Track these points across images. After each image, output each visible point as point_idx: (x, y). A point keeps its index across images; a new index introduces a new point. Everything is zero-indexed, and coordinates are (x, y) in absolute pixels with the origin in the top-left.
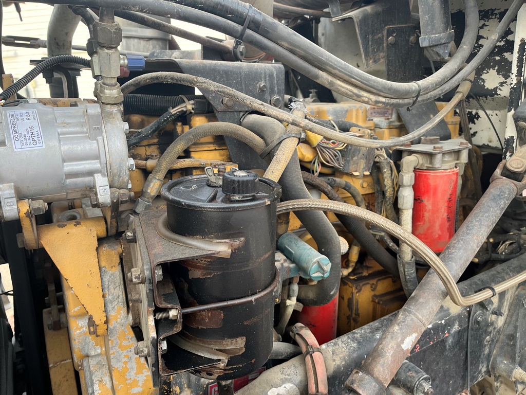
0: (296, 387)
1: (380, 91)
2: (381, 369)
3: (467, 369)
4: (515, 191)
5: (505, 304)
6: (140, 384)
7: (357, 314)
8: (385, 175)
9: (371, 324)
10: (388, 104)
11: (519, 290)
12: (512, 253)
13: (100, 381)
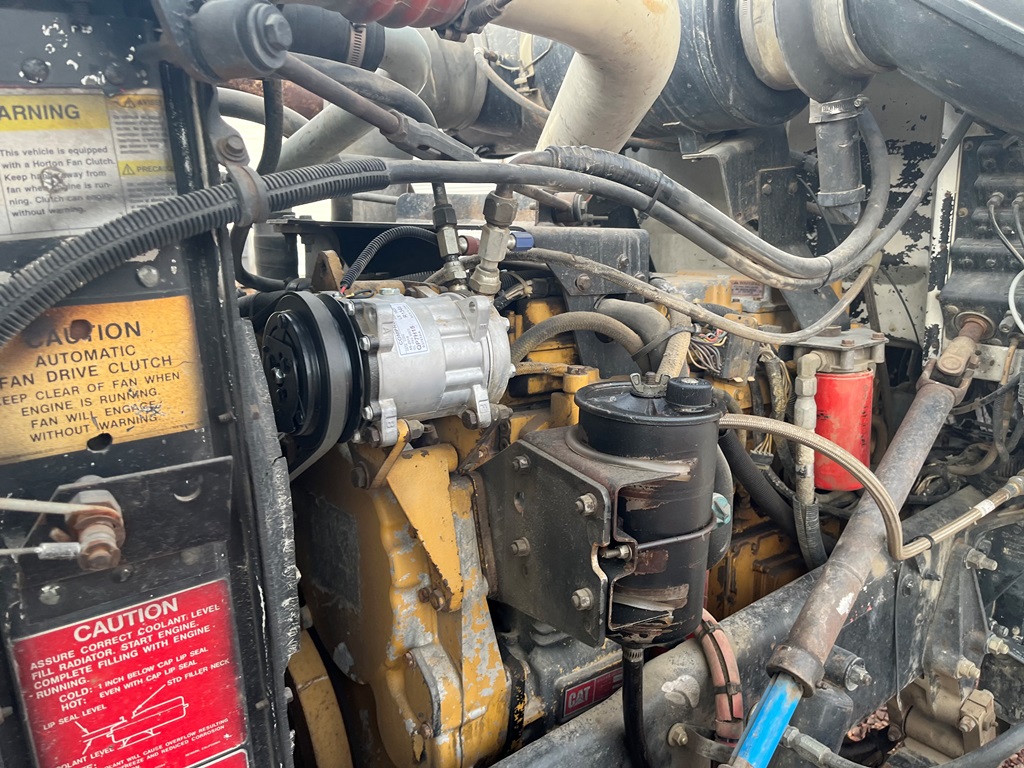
0: (694, 680)
1: (793, 271)
2: (816, 641)
3: (894, 663)
4: (953, 400)
5: (939, 564)
6: (491, 683)
7: (734, 592)
8: (774, 382)
9: (773, 594)
10: (797, 286)
11: (956, 544)
12: (936, 493)
13: (444, 679)
